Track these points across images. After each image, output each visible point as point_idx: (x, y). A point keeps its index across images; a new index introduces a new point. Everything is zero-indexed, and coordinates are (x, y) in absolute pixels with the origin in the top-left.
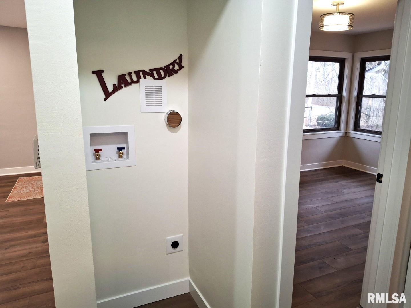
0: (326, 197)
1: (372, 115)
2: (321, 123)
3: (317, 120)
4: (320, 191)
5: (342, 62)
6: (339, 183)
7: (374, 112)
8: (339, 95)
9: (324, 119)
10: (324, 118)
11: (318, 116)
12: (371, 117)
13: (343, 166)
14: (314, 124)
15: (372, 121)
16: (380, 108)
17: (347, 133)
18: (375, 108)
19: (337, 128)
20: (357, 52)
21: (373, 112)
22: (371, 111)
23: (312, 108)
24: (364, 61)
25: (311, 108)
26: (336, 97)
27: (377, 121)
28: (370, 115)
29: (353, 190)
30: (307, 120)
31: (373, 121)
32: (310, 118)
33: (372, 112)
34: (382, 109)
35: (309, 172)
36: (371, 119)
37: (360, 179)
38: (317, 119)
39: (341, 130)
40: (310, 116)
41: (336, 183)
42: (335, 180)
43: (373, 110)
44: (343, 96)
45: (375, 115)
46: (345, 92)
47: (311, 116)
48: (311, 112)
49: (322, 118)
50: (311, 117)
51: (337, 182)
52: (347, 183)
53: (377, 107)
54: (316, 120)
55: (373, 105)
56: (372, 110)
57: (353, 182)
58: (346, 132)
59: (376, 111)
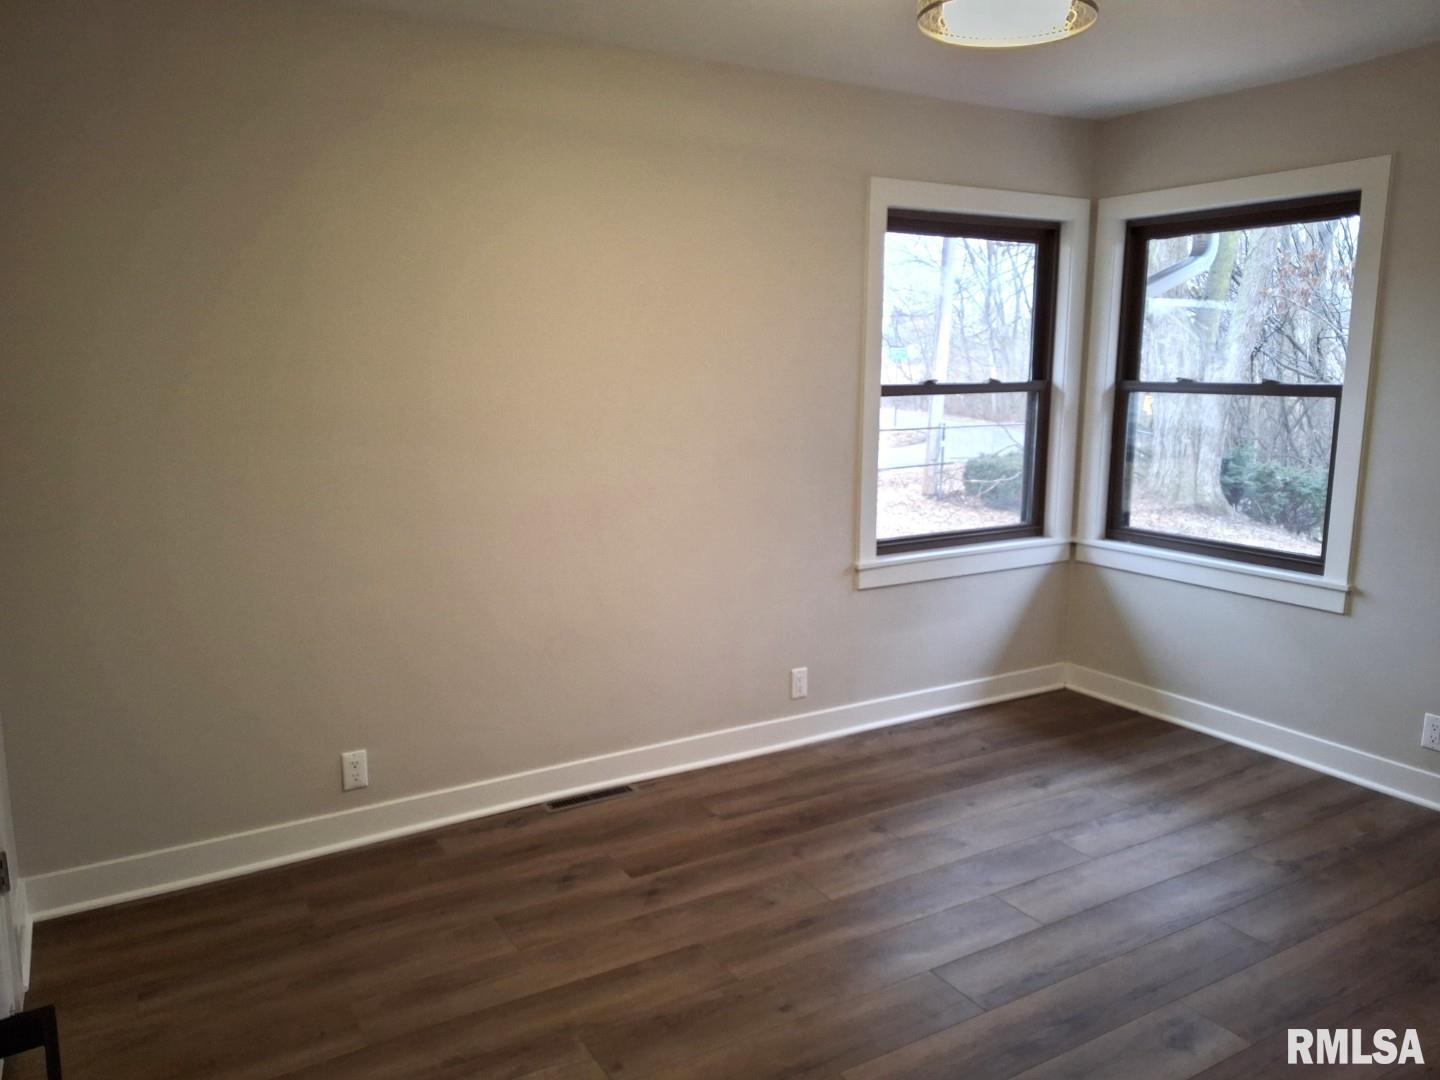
0: (995, 889)
1: (1158, 449)
2: (979, 484)
3: (966, 475)
4: (963, 844)
5: (1046, 238)
6: (1052, 788)
7: (1166, 443)
8: (1040, 384)
9: (990, 472)
10: (991, 467)
11: (966, 460)
12: (1156, 458)
13: (1065, 690)
14: (955, 489)
15: (1158, 473)
16: (1185, 427)
17: (1078, 549)
18: (1167, 426)
19: (1035, 525)
20: (1110, 196)
21: (1162, 443)
22: (1152, 436)
23: (947, 430)
24: (1138, 235)
25: (941, 431)
26: (1025, 394)
27: (1176, 472)
28: (1150, 451)
29: (1120, 831)
30: (931, 473)
31: (1162, 473)
32: (939, 467)
33: (1156, 442)
34: (1191, 429)
35: (917, 728)
36: (1154, 469)
37: (1145, 760)
38: (963, 470)
39: (1049, 536)
40: (939, 461)
41: (1039, 792)
42: (1032, 774)
43: (1162, 435)
44: (1057, 389)
45: (1169, 453)
46: (1062, 373)
47: (942, 460)
48: (943, 444)
49: (982, 466)
50: (942, 464)
51: (1043, 783)
52: (1091, 785)
53: (1176, 423)
54: (960, 475)
55: (1161, 415)
56: (1157, 433)
57: (1116, 781)
58: (1073, 545)
59: (1170, 437)
